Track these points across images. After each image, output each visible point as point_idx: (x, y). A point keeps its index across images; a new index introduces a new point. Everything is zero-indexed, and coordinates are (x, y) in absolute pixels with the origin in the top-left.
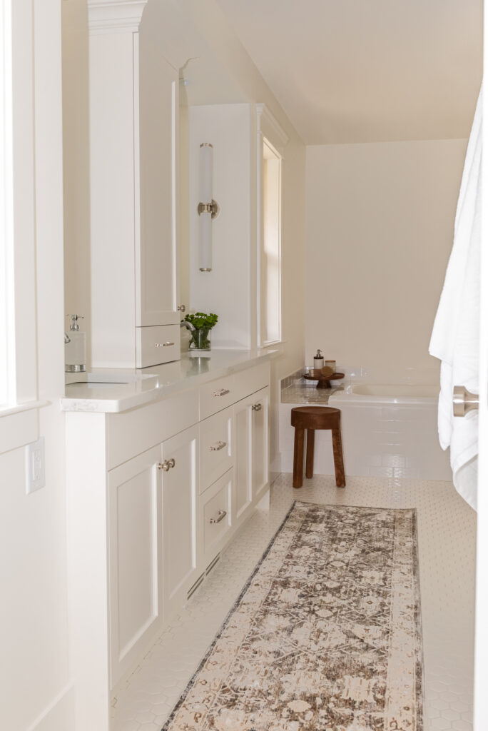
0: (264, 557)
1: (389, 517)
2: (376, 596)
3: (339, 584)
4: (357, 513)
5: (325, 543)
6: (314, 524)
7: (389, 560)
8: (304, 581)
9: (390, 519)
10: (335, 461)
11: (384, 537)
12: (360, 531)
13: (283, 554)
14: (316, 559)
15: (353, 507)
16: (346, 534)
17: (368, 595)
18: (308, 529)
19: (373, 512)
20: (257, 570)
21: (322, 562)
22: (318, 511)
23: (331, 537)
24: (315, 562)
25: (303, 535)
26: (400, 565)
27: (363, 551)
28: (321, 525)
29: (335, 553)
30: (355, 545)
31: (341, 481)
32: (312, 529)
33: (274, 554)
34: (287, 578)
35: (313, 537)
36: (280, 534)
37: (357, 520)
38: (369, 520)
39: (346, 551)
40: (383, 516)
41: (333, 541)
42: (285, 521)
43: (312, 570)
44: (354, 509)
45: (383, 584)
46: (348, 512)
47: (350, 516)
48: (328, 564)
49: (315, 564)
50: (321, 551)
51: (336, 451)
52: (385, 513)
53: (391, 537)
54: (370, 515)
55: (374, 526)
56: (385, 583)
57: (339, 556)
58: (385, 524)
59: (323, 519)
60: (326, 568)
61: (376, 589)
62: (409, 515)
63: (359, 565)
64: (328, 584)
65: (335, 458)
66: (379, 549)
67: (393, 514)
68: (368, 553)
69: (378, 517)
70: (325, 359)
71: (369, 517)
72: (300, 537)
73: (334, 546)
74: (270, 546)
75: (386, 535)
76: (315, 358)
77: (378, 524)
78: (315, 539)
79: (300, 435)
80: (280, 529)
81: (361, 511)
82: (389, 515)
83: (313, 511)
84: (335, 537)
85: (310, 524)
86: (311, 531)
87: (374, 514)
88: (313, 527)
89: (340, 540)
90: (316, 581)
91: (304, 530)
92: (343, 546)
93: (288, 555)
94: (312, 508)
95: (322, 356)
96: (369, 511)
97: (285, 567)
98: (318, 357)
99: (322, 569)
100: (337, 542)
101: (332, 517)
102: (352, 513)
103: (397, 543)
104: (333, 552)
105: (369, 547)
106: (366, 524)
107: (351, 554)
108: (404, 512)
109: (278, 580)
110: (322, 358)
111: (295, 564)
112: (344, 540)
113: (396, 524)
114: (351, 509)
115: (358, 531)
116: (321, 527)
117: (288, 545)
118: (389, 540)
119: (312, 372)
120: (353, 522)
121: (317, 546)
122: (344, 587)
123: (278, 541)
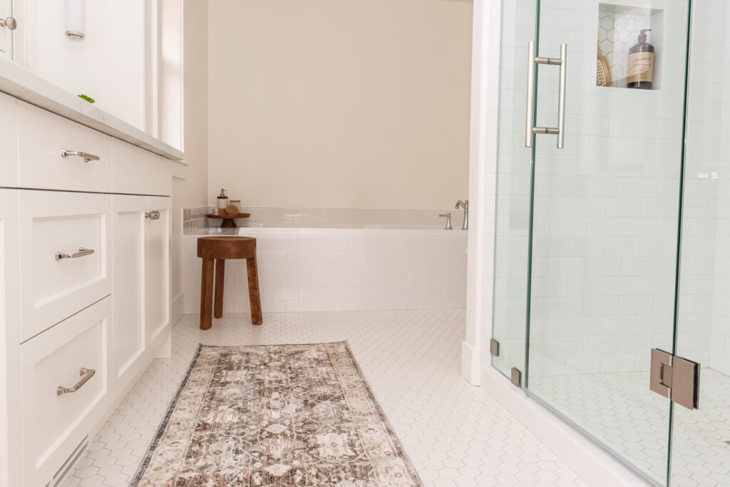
0: (160, 434)
1: (320, 353)
2: (352, 479)
3: (288, 467)
4: (280, 352)
5: (250, 397)
6: (230, 373)
7: (345, 411)
8: (231, 471)
9: (322, 356)
10: (251, 296)
11: (324, 379)
12: (293, 375)
13: (192, 423)
14: (244, 425)
15: (274, 346)
16: (276, 381)
17: (340, 479)
18: (223, 380)
19: (300, 349)
20: (147, 462)
21: (253, 429)
22: (232, 354)
23: (257, 388)
24: (242, 431)
25: (218, 389)
26: (361, 417)
27: (306, 402)
28: (239, 373)
29: (268, 411)
30: (291, 395)
31: (257, 318)
32: (228, 379)
33: (176, 426)
34: (202, 468)
35: (232, 391)
36: (184, 393)
37: (283, 360)
38: (299, 359)
39: (283, 407)
40: (314, 354)
41: (261, 393)
42: (189, 373)
43: (240, 447)
44: (276, 348)
45: (354, 454)
46: (270, 353)
47: (275, 357)
48: (262, 431)
49: (243, 434)
50: (247, 411)
51: (252, 284)
52: (313, 350)
53: (333, 378)
54: (297, 353)
55: (307, 366)
56: (355, 452)
57: (276, 415)
58: (319, 362)
59: (240, 363)
60: (262, 439)
61: (346, 464)
62: (341, 349)
63: (307, 427)
64: (271, 470)
65: (250, 292)
66: (325, 398)
67: (323, 349)
68: (313, 405)
69: (306, 355)
70: (229, 199)
71: (297, 356)
72: (213, 393)
73: (265, 400)
74: (170, 412)
75: (326, 376)
76: (219, 198)
77: (310, 363)
78: (235, 394)
79: (209, 267)
80: (183, 385)
81: (285, 349)
82: (319, 351)
83: (225, 355)
84: (262, 387)
85: (224, 372)
86: (227, 382)
87: (302, 352)
88: (229, 376)
89: (270, 391)
90: (251, 469)
91: (218, 382)
92: (277, 399)
93: (199, 425)
94: (224, 352)
95: (226, 196)
96: (294, 349)
97: (196, 448)
98: (222, 197)
99: (254, 442)
100: (266, 394)
101: (252, 361)
102: (275, 353)
103: (344, 386)
104: (265, 410)
105: (311, 396)
106: (297, 365)
107: (291, 409)
108: (335, 345)
109: (186, 476)
110: (226, 198)
111: (212, 438)
112: (276, 389)
113: (333, 361)
114: (273, 349)
115: (290, 375)
116: (241, 375)
117: (197, 408)
118: (333, 383)
119: (217, 210)
120: (279, 363)
121: (240, 405)
122: (298, 472)
123: (182, 404)
